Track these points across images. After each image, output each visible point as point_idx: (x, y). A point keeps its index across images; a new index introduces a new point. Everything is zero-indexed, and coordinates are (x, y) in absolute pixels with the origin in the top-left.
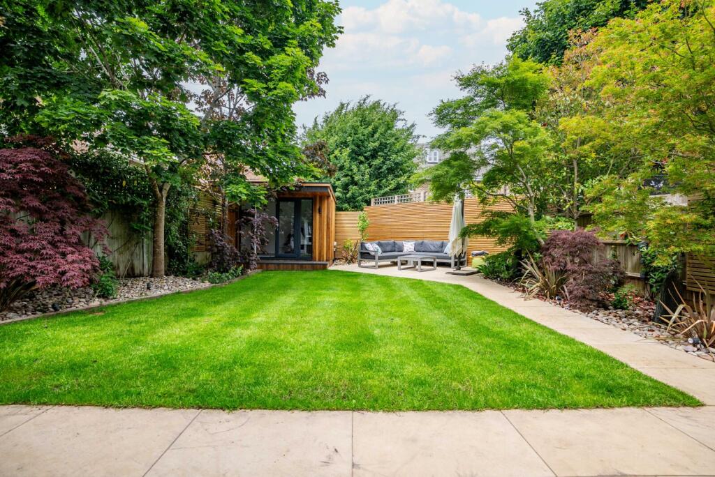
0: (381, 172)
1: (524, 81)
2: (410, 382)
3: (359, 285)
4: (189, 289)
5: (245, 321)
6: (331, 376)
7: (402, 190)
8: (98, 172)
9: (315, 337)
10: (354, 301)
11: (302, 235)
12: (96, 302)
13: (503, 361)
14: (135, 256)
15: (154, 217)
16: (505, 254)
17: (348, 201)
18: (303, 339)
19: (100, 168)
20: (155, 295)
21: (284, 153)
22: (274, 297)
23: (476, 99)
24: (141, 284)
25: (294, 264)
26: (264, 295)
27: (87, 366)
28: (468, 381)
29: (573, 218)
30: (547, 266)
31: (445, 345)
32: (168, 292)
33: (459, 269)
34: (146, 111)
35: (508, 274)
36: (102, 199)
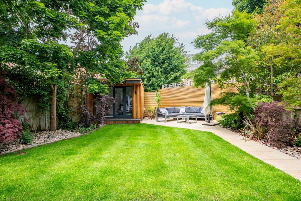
0: (167, 71)
1: (242, 24)
2: (186, 195)
3: (157, 132)
4: (69, 137)
5: (98, 157)
6: (144, 191)
7: (178, 80)
8: (21, 78)
9: (135, 166)
10: (155, 142)
11: (127, 105)
12: (21, 147)
13: (235, 181)
14: (41, 120)
15: (51, 100)
16: (233, 115)
17: (150, 86)
18: (129, 168)
19: (22, 76)
20: (52, 141)
21: (117, 66)
22: (113, 141)
23: (216, 34)
24: (44, 135)
25: (123, 121)
26: (108, 140)
27: (16, 189)
28: (217, 194)
29: (271, 95)
30: (257, 123)
31: (204, 170)
32: (59, 139)
33: (209, 122)
34: (45, 49)
35: (236, 125)
36: (23, 92)
